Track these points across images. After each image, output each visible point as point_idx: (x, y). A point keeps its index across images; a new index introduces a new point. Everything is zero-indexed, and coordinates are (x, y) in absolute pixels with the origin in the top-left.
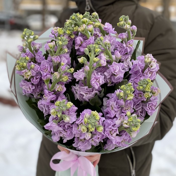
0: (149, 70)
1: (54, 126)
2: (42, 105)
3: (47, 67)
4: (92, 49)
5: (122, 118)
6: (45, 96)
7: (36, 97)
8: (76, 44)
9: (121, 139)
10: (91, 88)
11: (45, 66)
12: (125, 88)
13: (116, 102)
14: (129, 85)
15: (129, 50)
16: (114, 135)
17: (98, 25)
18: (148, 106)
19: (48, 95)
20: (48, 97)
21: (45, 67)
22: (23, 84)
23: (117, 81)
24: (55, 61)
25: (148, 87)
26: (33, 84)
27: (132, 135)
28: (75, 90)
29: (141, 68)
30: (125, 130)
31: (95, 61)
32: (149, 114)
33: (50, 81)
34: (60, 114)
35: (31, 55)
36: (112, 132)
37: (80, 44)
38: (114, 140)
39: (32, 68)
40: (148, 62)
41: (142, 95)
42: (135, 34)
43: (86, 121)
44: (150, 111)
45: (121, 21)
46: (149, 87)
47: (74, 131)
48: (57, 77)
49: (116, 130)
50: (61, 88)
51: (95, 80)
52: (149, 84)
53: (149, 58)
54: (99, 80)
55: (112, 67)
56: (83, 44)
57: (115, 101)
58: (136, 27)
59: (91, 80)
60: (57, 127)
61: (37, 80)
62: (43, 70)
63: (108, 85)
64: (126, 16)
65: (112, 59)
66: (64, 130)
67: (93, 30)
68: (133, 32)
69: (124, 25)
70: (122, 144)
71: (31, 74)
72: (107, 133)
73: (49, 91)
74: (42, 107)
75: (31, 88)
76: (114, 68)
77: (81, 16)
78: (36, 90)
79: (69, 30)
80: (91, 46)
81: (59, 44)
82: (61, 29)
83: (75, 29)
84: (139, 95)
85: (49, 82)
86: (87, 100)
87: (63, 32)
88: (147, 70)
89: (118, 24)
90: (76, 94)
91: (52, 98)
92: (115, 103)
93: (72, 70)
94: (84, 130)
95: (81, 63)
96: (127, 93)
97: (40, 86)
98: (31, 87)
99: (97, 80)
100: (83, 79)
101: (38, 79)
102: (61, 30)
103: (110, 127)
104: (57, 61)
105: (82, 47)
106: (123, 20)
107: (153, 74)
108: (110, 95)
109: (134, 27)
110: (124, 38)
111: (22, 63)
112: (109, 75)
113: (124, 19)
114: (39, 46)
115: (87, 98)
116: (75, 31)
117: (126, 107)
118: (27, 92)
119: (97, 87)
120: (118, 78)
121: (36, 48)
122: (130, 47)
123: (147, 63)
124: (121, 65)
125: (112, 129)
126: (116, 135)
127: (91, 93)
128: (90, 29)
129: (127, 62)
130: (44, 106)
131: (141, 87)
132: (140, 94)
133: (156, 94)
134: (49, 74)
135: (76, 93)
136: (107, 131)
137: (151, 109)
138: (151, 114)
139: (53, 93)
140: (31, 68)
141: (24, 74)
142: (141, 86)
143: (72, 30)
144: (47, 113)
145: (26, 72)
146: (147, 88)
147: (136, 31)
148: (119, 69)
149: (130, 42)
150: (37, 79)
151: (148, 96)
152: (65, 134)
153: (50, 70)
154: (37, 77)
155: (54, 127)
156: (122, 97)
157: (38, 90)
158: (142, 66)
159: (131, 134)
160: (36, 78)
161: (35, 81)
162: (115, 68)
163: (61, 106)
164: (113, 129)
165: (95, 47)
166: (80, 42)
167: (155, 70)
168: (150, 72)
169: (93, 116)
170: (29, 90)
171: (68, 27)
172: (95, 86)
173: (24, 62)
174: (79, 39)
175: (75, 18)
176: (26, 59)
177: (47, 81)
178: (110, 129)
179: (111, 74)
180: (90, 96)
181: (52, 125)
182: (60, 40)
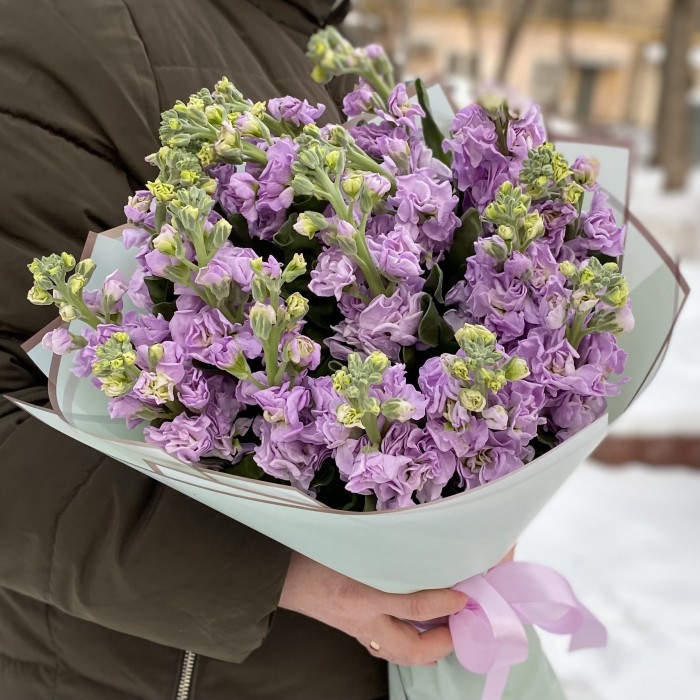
0: (517, 131)
2: (275, 461)
3: (203, 324)
4: (313, 166)
5: (557, 294)
6: (270, 413)
7: (231, 453)
10: (396, 293)
11: (191, 330)
12: (503, 206)
13: (497, 283)
14: (506, 193)
16: (570, 366)
19: (278, 403)
20: (283, 406)
21: (195, 331)
22: (161, 439)
25: (560, 163)
26: (189, 416)
27: (620, 326)
29: (488, 142)
33: (245, 359)
36: (557, 366)
38: (581, 380)
39: (159, 357)
43: (461, 368)
45: (324, 53)
49: (565, 349)
52: (556, 154)
54: (405, 245)
55: (404, 193)
56: (263, 189)
59: (382, 260)
61: (199, 391)
62: (194, 345)
69: (341, 59)
71: (170, 379)
73: (273, 388)
74: (278, 467)
75: (193, 431)
76: (412, 196)
77: (196, 103)
79: (188, 167)
81: (190, 216)
82: (158, 181)
83: (201, 156)
86: (408, 340)
87: (172, 187)
88: (511, 132)
91: (297, 402)
94: (477, 402)
96: (518, 216)
98: (196, 426)
99: (397, 248)
100: (352, 278)
101: (197, 383)
102: (161, 186)
103: (540, 353)
108: (454, 293)
109: (371, 48)
110: (370, 98)
111: (117, 361)
114: (120, 284)
116: (208, 161)
117: (537, 276)
121: (111, 297)
125: (550, 358)
126: (573, 365)
127: (403, 309)
128: (252, 125)
130: (284, 458)
131: (541, 180)
132: (549, 212)
133: (592, 176)
134: (230, 339)
136: (542, 373)
138: (623, 249)
139: (286, 386)
140: (155, 357)
141: (148, 392)
142: (538, 175)
143: (195, 164)
144: (309, 471)
145: (148, 384)
146: (561, 171)
148: (431, 187)
150: (194, 386)
152: (424, 469)
153: (219, 329)
154: (194, 379)
156: (510, 240)
159: (616, 325)
160: (191, 386)
161: (198, 396)
162: (414, 194)
163: (359, 378)
164: (554, 355)
166: (247, 189)
168: (526, 134)
170: (192, 444)
172: (409, 268)
173: (120, 353)
174: (240, 181)
175: (179, 124)
176: (117, 341)
177: (239, 364)
178: (544, 360)
179: (415, 220)
180: (408, 318)
181: (371, 463)
182: (183, 205)
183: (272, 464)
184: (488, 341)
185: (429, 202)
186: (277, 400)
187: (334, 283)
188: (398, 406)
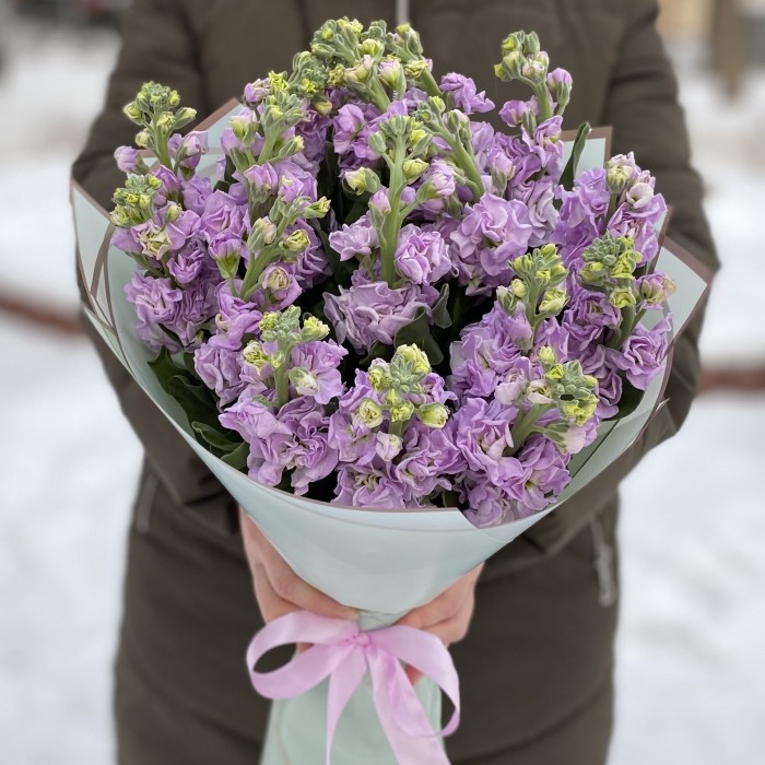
0: (626, 217)
1: (259, 411)
2: (211, 365)
3: (229, 213)
4: (396, 131)
5: (523, 372)
6: (221, 318)
7: (187, 340)
8: (340, 133)
9: (524, 468)
10: (399, 290)
11: (219, 212)
12: (530, 262)
13: (498, 336)
14: (544, 254)
15: (545, 158)
16: (496, 449)
17: (419, 67)
18: (628, 349)
19: (233, 314)
20: (233, 320)
21: (221, 215)
22: (139, 287)
23: (503, 269)
24: (259, 182)
25: (625, 261)
26: (174, 285)
27: (565, 442)
28: (337, 306)
29: (592, 210)
30: (540, 429)
31: (413, 172)
32: (637, 384)
33: (238, 262)
34: (280, 356)
35: (167, 180)
36: (486, 440)
37: (354, 130)
38: (495, 466)
39: (173, 217)
40: (619, 181)
41: (601, 304)
42: (568, 101)
43: (376, 376)
44: (637, 371)
45: (510, 50)
46: (629, 261)
47: (333, 437)
48: (264, 235)
49: (501, 428)
50: (281, 275)
51: (414, 250)
52: (627, 251)
53: (625, 167)
54: (430, 251)
55: (481, 209)
56: (364, 133)
57: (493, 337)
58: (568, 75)
59: (399, 250)
60: (270, 416)
61: (189, 269)
62: (212, 226)
63: (468, 292)
64: (527, 33)
65: (480, 184)
66: (297, 439)
67: (401, 77)
68: (556, 93)
69: (522, 65)
70: (529, 495)
71: (169, 241)
72: (466, 444)
73: (239, 300)
74: (209, 371)
75: (167, 298)
76: (486, 216)
77: (356, 26)
78: (187, 312)
79: (312, 78)
80: (394, 120)
81: (271, 116)
82: (281, 75)
83: (331, 74)
84: (588, 306)
85: (234, 270)
86: (383, 338)
87: (288, 87)
88: (618, 215)
89: (497, 68)
90: (341, 323)
91: (247, 323)
92: (496, 342)
93: (321, 207)
94: (371, 417)
95: (359, 193)
96: (538, 280)
97: (202, 298)
98: (169, 294)
99: (421, 249)
100: (366, 250)
101: (193, 262)
102: (280, 81)
103: (477, 417)
104: (266, 181)
105: (362, 143)
106: (515, 47)
107: (644, 228)
109: (560, 72)
110: (524, 114)
111: (134, 196)
112: (471, 244)
113: (519, 45)
114: (198, 143)
115: (387, 329)
116: (334, 82)
118: (151, 315)
119: (420, 275)
120: (505, 256)
121: (186, 149)
122: (550, 146)
123: (616, 182)
124: (517, 207)
125: (484, 428)
126: (501, 450)
127: (399, 308)
128: (391, 73)
129: (541, 209)
130: (219, 368)
131: (596, 266)
132: (595, 303)
133: (657, 296)
134: (236, 237)
135: (344, 317)
136: (465, 437)
137: (642, 362)
138: (646, 384)
139: (251, 305)
140: (170, 215)
141: (143, 238)
142: (596, 260)
143: (320, 79)
144: (229, 393)
145: (147, 232)
146: (621, 268)
147: (570, 88)
148: (510, 220)
149: (547, 127)
150: (189, 262)
151: (627, 299)
152: (300, 451)
153: (238, 226)
154: (192, 256)
155: (255, 417)
156: (519, 298)
157: (194, 311)
158: (600, 200)
159: (562, 439)
160: (187, 259)
161: (185, 272)
162: (490, 216)
163: (281, 328)
164: (488, 429)
165: (408, 125)
166: (351, 123)
167: (650, 213)
168: (632, 224)
169: (403, 360)
170: (159, 308)
171: (307, 65)
172: (414, 271)
173: (141, 192)
174: (349, 114)
175: (332, 36)
177: (228, 261)
178: (476, 427)
179: (476, 240)
180: (395, 317)
181: (250, 409)
182: (276, 104)
183: (205, 365)
184: (418, 370)
185: (498, 231)
186: (233, 310)
187: (346, 242)
188: (303, 376)
